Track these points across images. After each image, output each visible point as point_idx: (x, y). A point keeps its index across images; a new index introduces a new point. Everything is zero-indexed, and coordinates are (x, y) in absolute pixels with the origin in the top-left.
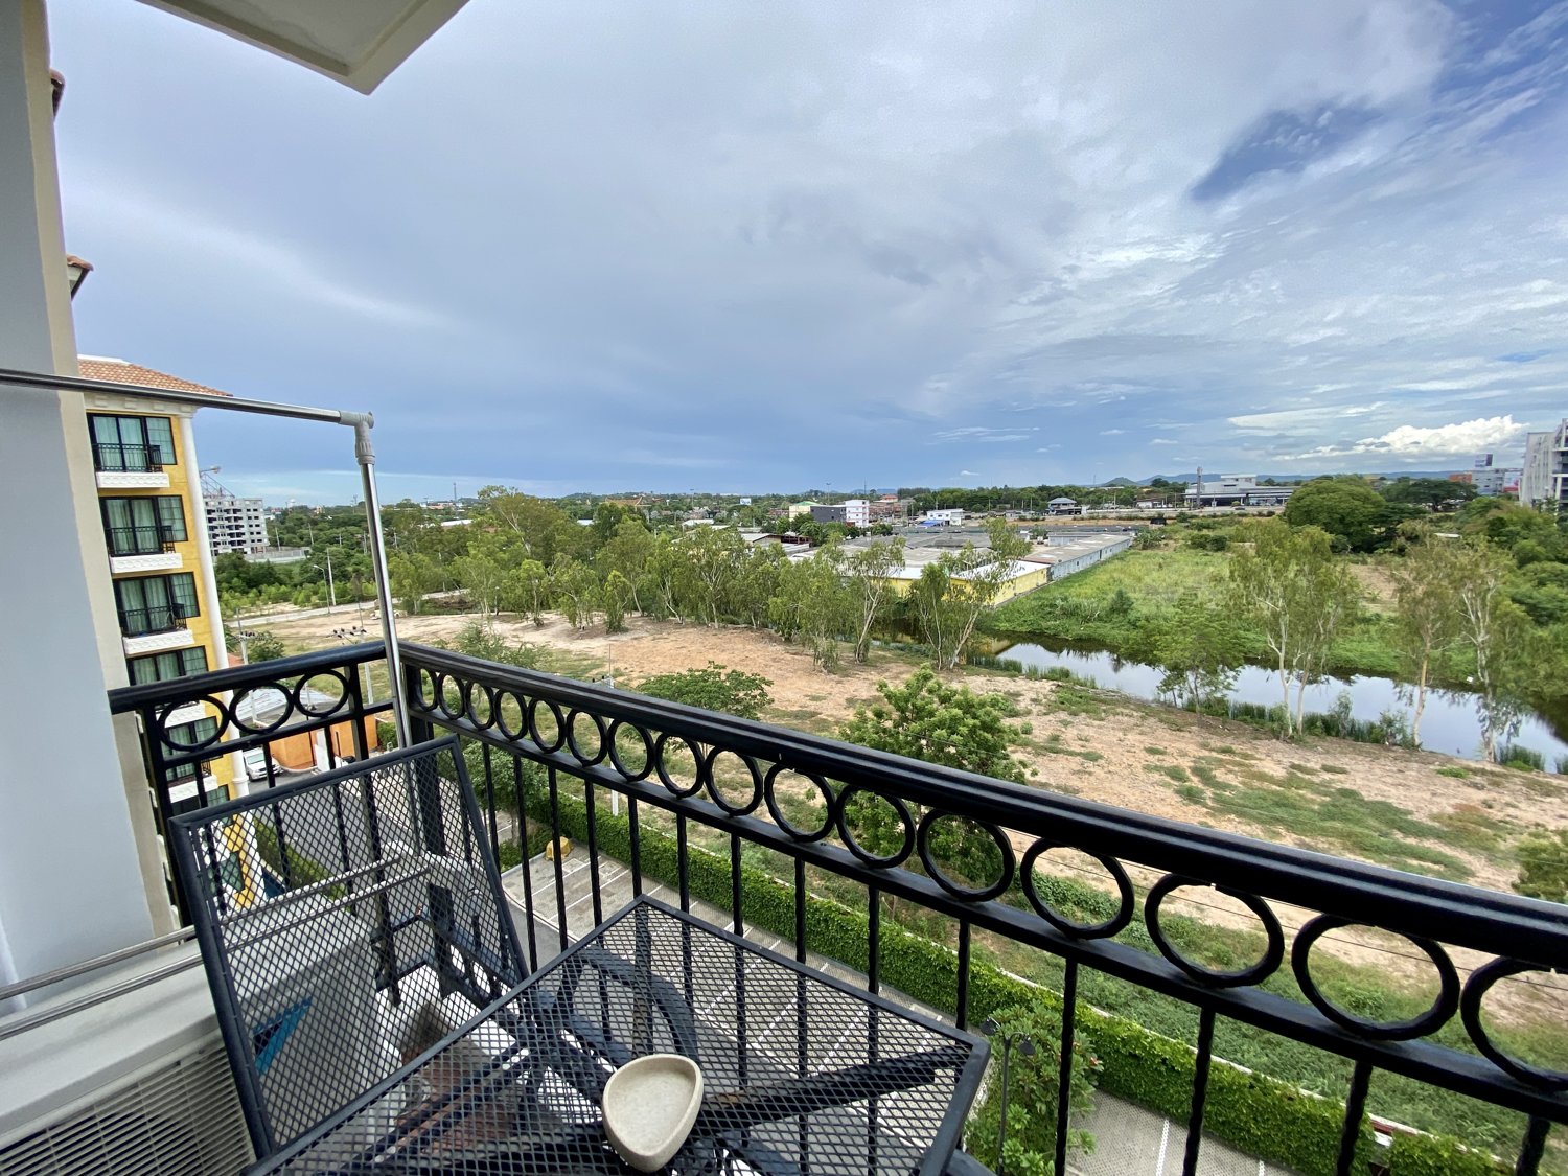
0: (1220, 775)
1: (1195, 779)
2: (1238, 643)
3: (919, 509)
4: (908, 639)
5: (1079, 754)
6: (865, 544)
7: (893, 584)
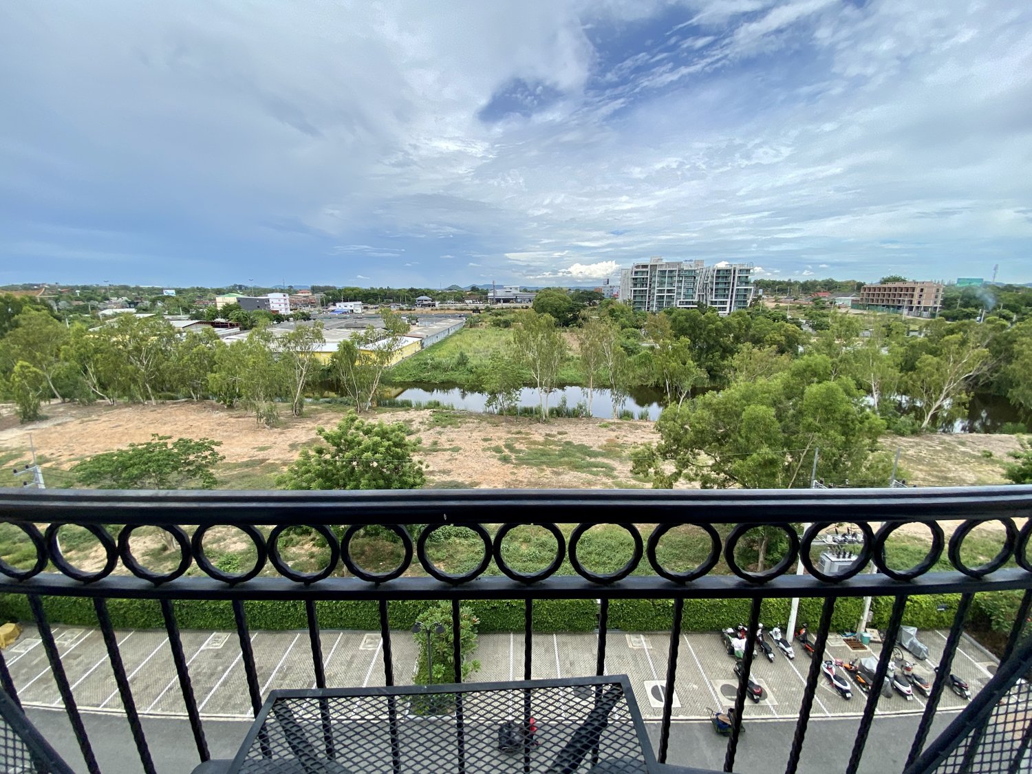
0: (517, 446)
1: (506, 450)
2: (520, 376)
3: (329, 301)
4: (333, 394)
5: (448, 450)
6: (290, 327)
7: (317, 356)
